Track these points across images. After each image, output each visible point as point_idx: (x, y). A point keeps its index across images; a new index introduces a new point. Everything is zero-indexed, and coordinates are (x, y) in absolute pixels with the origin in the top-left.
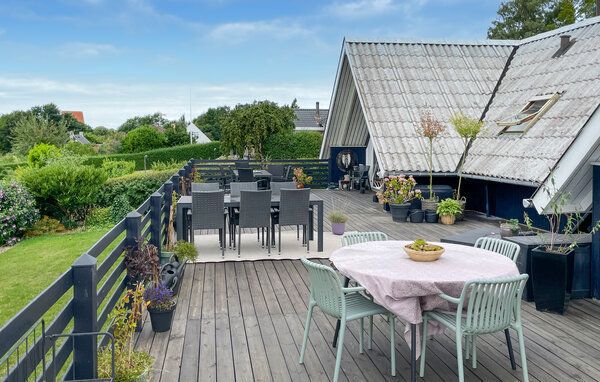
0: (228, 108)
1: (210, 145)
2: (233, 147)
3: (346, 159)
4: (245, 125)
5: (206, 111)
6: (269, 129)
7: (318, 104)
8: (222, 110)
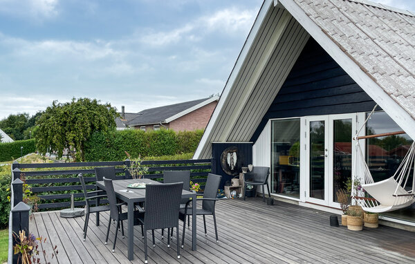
0: (28, 115)
1: (16, 144)
2: (53, 145)
3: (232, 159)
4: (65, 122)
5: (7, 117)
6: (93, 127)
7: (123, 107)
8: (22, 117)
